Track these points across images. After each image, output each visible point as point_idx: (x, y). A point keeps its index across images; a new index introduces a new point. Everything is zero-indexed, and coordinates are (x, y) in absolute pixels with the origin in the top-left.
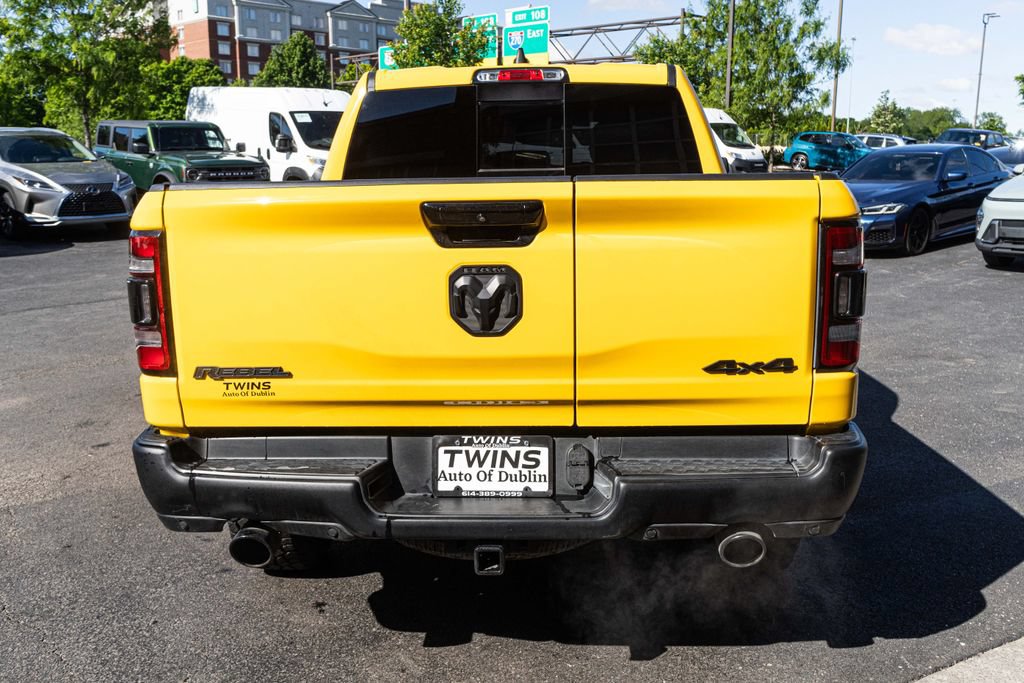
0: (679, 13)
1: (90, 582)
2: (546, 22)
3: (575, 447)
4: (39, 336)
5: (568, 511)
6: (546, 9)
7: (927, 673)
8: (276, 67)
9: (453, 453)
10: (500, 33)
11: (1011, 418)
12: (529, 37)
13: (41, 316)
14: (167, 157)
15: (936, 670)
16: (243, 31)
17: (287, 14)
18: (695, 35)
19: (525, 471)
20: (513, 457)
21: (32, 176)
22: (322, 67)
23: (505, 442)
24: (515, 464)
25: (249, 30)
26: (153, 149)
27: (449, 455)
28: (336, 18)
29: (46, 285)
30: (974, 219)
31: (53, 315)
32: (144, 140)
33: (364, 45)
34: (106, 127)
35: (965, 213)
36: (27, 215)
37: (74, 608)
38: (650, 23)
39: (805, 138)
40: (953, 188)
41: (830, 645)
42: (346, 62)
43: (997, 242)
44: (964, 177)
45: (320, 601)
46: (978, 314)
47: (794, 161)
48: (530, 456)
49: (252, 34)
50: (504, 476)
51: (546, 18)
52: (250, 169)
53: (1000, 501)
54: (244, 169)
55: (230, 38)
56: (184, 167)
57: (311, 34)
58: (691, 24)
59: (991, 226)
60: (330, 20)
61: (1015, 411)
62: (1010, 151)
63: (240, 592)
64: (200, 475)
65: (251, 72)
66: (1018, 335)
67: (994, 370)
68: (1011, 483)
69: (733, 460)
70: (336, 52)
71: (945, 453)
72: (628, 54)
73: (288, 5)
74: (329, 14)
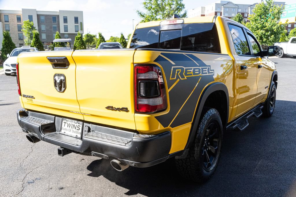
3: (86, 126)
17: (237, 9)
19: (77, 130)
24: (75, 128)
25: (226, 14)
27: (64, 123)
48: (78, 127)
50: (73, 131)
57: (243, 14)
60: (250, 9)
73: (237, 6)
74: (249, 7)
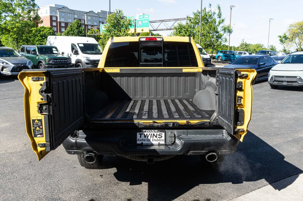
0: (186, 17)
1: (39, 171)
2: (149, 18)
3: (171, 133)
4: (9, 106)
5: (170, 148)
6: (149, 15)
7: (256, 189)
8: (70, 29)
9: (141, 134)
10: (135, 21)
11: (277, 128)
12: (143, 23)
13: (9, 101)
14: (42, 56)
15: (259, 188)
16: (60, 19)
17: (73, 14)
18: (190, 23)
19: (159, 139)
20: (156, 135)
21: (3, 61)
22: (84, 30)
23: (154, 131)
24: (156, 137)
25: (62, 19)
26: (38, 53)
27: (140, 135)
28: (87, 16)
29: (8, 92)
30: (267, 75)
31: (12, 100)
32: (35, 51)
33: (95, 24)
34: (24, 47)
35: (265, 74)
36: (1, 72)
37: (36, 177)
38: (178, 19)
39: (221, 52)
40: (262, 67)
41: (233, 183)
42: (90, 28)
43: (274, 82)
44: (264, 64)
45: (101, 175)
46: (269, 101)
47: (218, 58)
48: (160, 135)
49: (63, 20)
50: (153, 140)
51: (149, 17)
52: (66, 59)
53: (274, 149)
54: (64, 59)
55: (56, 21)
56: (47, 59)
57: (80, 20)
58: (189, 20)
59: (272, 77)
60: (86, 16)
61: (278, 126)
62: (277, 57)
63: (80, 173)
64: (78, 140)
65: (62, 31)
66: (279, 107)
67: (273, 116)
68: (277, 144)
69: (209, 136)
70: (87, 25)
71: (260, 137)
72: (172, 28)
73: (73, 12)
74: (85, 15)
